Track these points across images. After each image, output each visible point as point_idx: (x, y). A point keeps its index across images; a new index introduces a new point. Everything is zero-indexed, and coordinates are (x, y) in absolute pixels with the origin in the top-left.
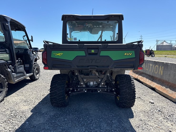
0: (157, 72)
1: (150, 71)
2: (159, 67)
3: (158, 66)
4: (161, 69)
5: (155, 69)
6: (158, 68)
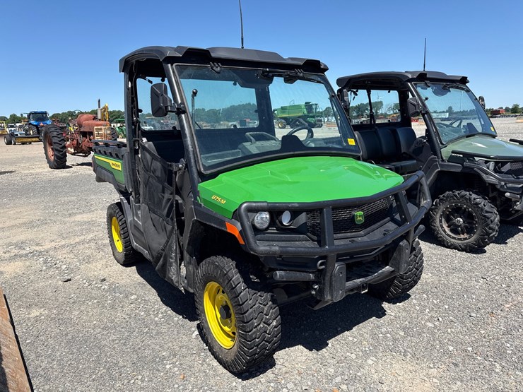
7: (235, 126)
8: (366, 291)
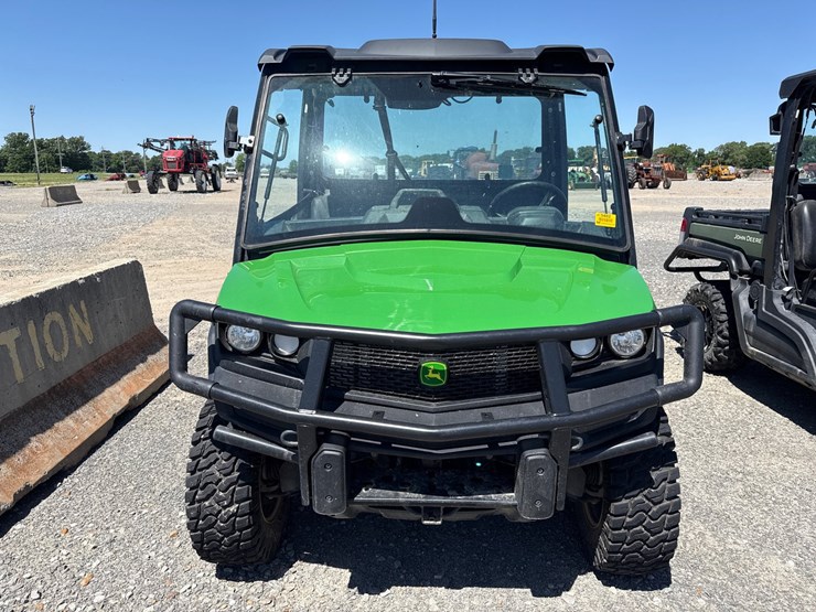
0: (66, 348)
1: (19, 375)
2: (66, 316)
3: (57, 316)
4: (77, 316)
5: (48, 339)
6: (62, 324)
7: (487, 176)
8: (440, 522)
